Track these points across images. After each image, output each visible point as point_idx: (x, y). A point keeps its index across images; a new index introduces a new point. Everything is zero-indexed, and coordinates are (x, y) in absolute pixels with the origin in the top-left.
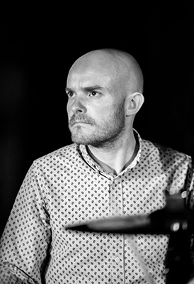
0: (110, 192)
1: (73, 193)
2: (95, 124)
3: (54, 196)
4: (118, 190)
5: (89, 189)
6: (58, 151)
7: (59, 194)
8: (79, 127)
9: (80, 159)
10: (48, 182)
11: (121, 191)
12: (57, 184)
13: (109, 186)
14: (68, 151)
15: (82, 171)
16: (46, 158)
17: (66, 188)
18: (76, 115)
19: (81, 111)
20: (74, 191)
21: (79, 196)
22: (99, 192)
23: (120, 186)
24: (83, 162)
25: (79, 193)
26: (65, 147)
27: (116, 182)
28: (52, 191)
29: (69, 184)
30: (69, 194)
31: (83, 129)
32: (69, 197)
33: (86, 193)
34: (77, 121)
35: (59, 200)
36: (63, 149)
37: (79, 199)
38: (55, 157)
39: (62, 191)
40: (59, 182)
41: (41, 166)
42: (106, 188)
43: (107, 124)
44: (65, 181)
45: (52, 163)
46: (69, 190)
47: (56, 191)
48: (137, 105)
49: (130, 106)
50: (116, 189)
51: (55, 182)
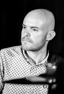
0: (31, 71)
1: (15, 68)
2: (33, 42)
3: (7, 67)
4: (34, 71)
5: (22, 68)
6: (13, 47)
7: (9, 67)
8: (26, 43)
9: (21, 54)
10: (6, 61)
11: (35, 71)
12: (9, 62)
13: (31, 68)
14: (17, 49)
15: (21, 59)
16: (7, 50)
17: (13, 65)
18: (25, 37)
19: (28, 36)
20: (16, 67)
21: (18, 70)
22: (26, 70)
23: (35, 69)
24: (22, 55)
25: (18, 68)
26: (16, 47)
27: (34, 67)
28: (7, 65)
29: (14, 64)
30: (13, 68)
31: (27, 44)
32: (13, 69)
33: (21, 69)
34: (25, 40)
35: (9, 70)
36: (15, 47)
37: (17, 71)
38: (11, 50)
39: (11, 66)
40: (10, 62)
41: (4, 52)
42: (29, 69)
43: (38, 43)
44: (13, 62)
45: (9, 53)
46: (14, 66)
47: (8, 65)
48: (52, 37)
49: (49, 36)
50: (34, 70)
51: (9, 61)
